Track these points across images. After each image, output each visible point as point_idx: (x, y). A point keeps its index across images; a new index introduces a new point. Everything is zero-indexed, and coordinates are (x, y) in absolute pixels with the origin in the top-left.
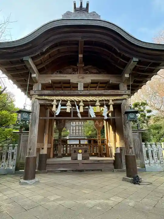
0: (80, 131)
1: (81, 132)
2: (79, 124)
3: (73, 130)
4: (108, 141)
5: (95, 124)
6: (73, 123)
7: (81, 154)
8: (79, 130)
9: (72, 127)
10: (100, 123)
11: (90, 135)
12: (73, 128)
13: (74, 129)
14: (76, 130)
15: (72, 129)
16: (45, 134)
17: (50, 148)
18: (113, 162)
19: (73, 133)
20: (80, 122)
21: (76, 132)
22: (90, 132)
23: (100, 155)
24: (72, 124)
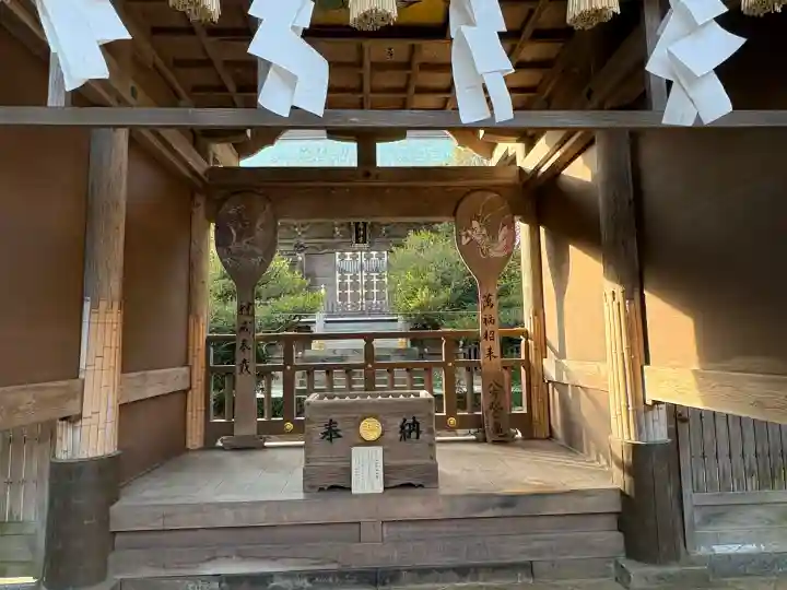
0: (375, 291)
1: (380, 297)
2: (368, 259)
3: (343, 287)
4: (543, 345)
5: (465, 241)
6: (343, 258)
7: (379, 450)
8: (369, 285)
9: (338, 275)
10: (492, 233)
11: (421, 307)
12: (343, 278)
13: (349, 281)
14: (355, 286)
15: (338, 281)
16: (87, 306)
17: (185, 392)
18: (618, 509)
19: (343, 297)
20: (374, 253)
21: (355, 297)
22: (423, 296)
23: (498, 429)
24: (338, 260)
